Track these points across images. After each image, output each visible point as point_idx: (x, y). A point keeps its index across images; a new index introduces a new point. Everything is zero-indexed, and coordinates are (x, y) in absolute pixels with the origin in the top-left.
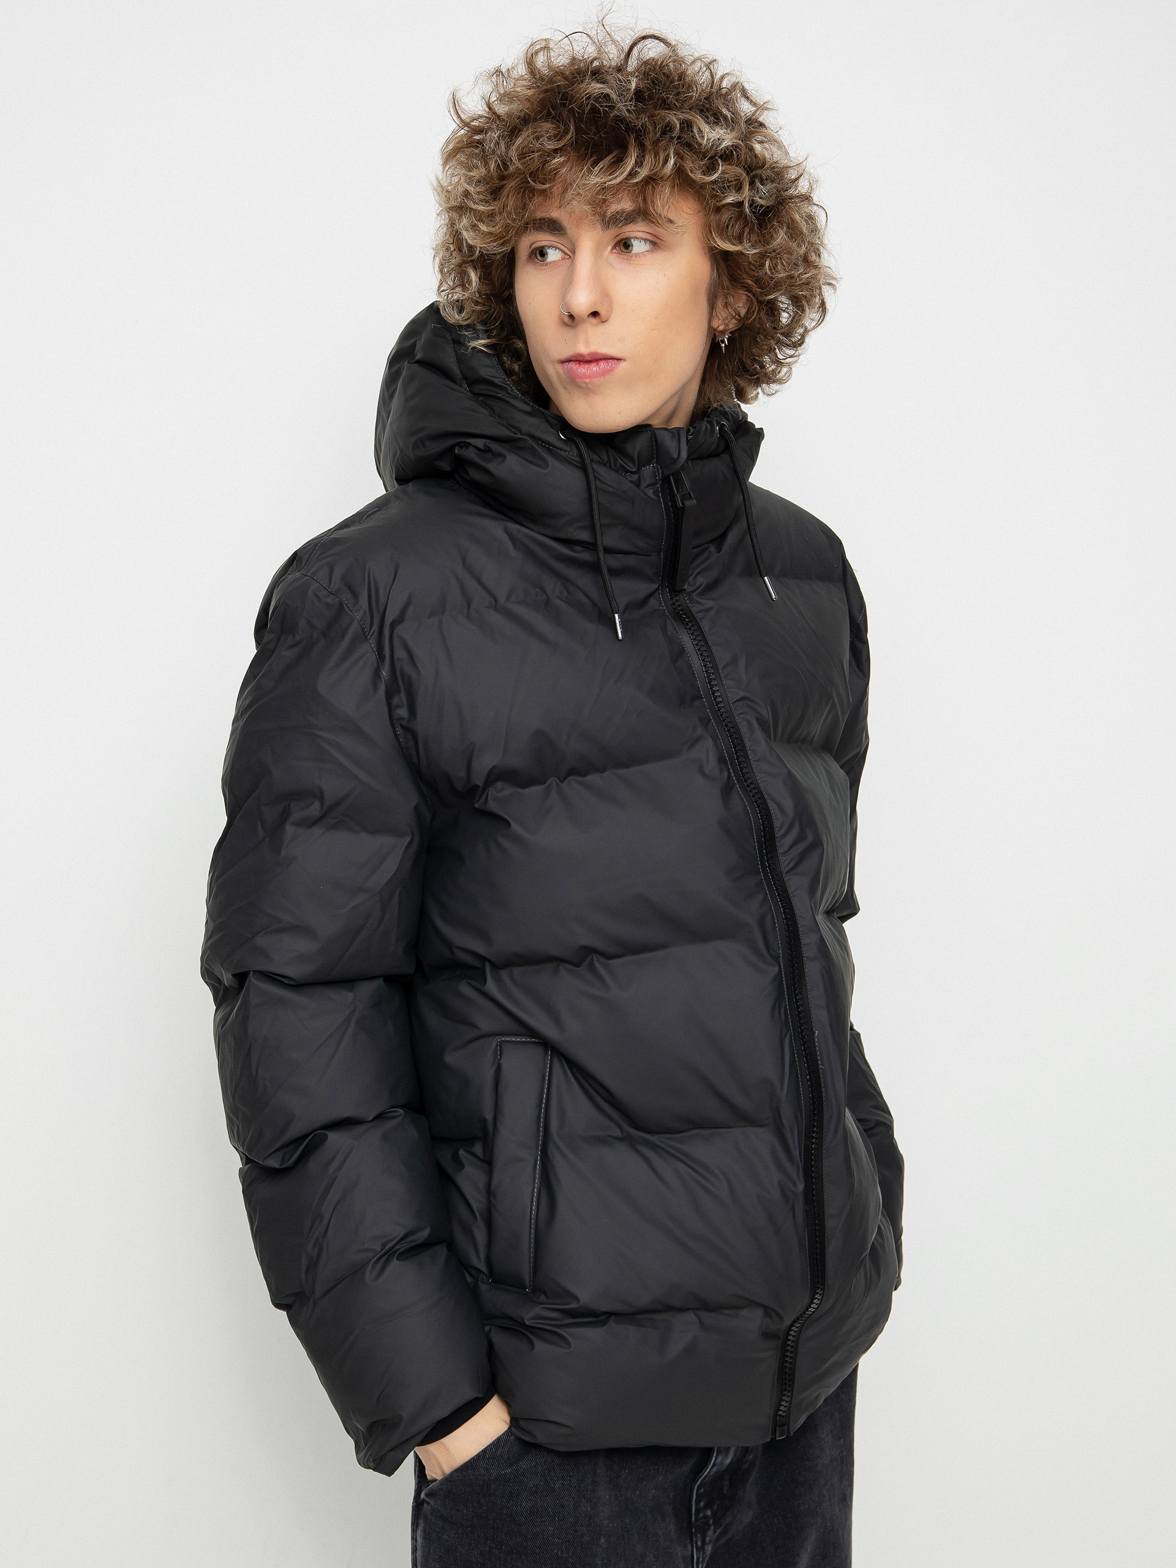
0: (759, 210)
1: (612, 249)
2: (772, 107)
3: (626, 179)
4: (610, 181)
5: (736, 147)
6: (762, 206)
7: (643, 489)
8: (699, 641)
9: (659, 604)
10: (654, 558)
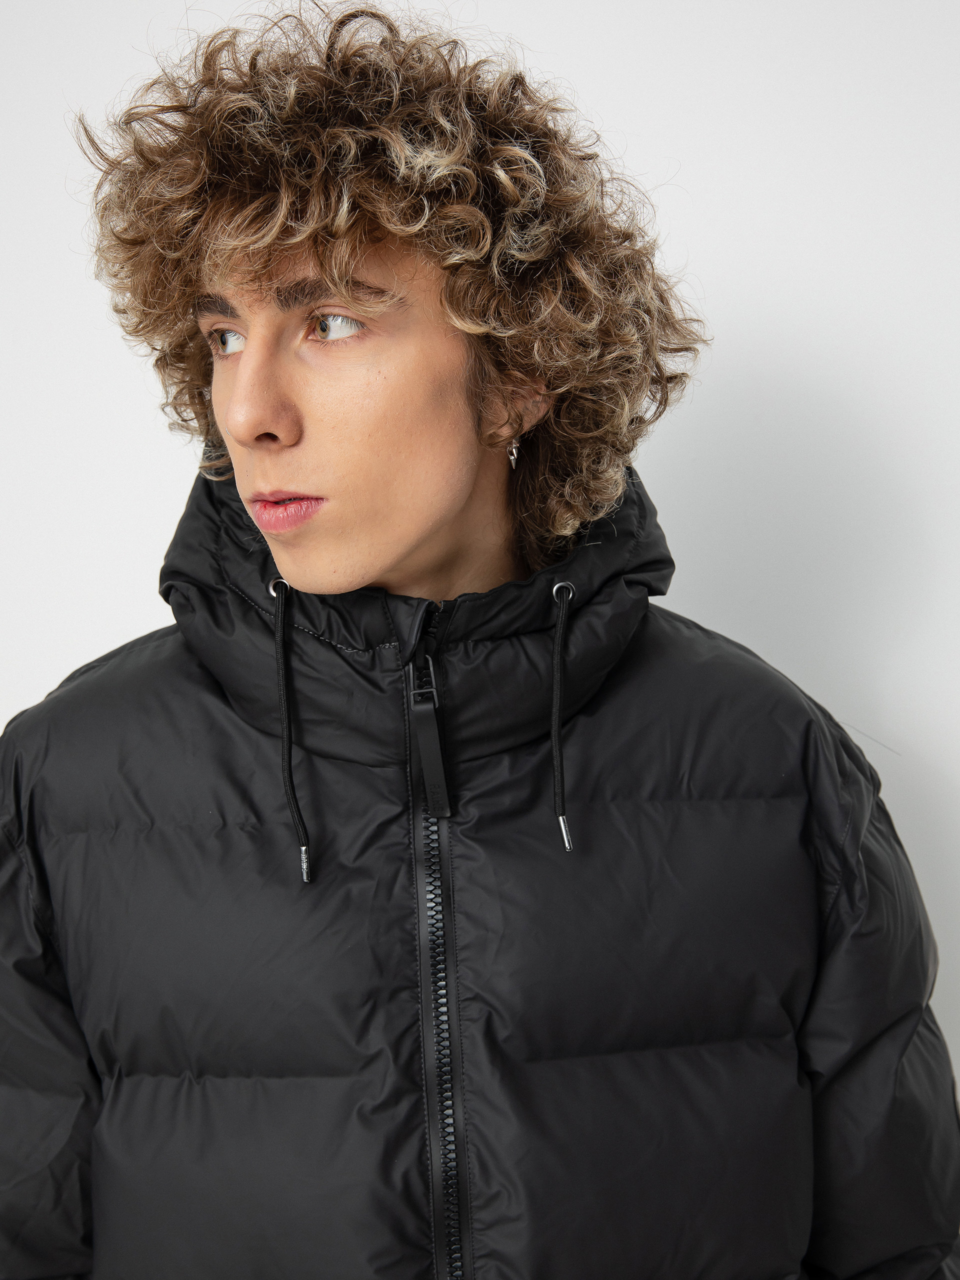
0: (518, 269)
1: (306, 337)
2: (563, 107)
3: (278, 238)
4: (256, 242)
5: (456, 178)
6: (522, 262)
7: (376, 675)
8: (437, 904)
9: (405, 836)
10: (391, 772)
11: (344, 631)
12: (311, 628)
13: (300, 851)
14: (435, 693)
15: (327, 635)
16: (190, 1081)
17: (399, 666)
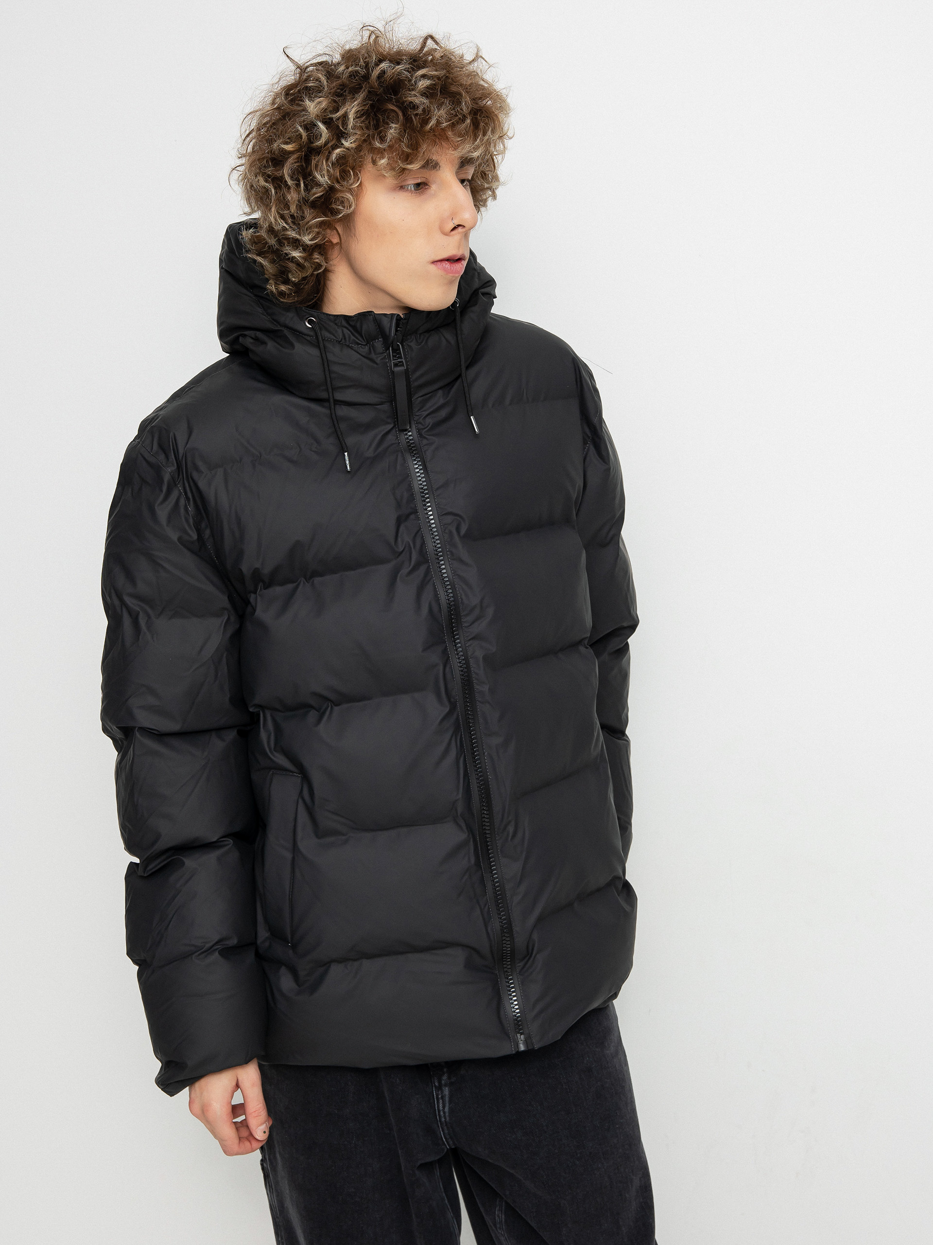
7: (373, 356)
8: (420, 469)
9: (396, 439)
10: (386, 407)
11: (352, 337)
12: (335, 338)
13: (344, 455)
14: (404, 362)
15: (343, 341)
16: (304, 582)
17: (384, 350)
